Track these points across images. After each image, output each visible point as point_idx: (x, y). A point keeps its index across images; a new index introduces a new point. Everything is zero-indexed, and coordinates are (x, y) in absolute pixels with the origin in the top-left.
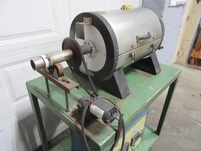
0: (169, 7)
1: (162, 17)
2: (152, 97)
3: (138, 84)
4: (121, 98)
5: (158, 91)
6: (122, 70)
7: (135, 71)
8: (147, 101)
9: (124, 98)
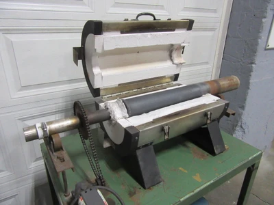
0: (266, 50)
1: (253, 63)
2: (192, 193)
3: (180, 168)
4: (144, 188)
5: (208, 184)
6: (151, 147)
7: (185, 145)
8: (182, 200)
9: (149, 188)
